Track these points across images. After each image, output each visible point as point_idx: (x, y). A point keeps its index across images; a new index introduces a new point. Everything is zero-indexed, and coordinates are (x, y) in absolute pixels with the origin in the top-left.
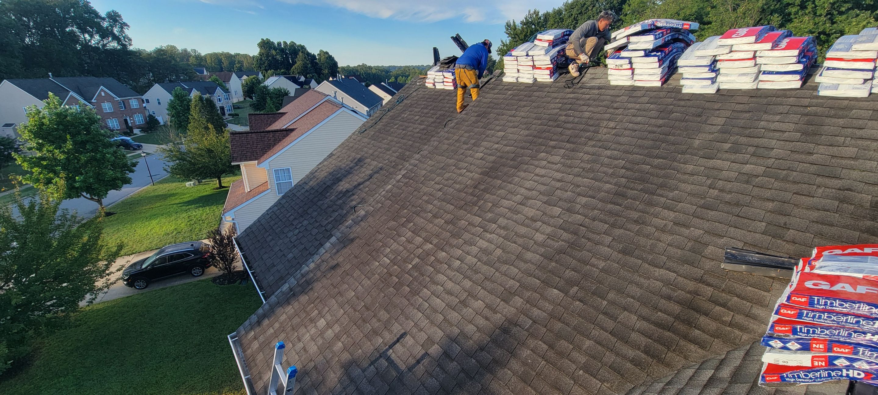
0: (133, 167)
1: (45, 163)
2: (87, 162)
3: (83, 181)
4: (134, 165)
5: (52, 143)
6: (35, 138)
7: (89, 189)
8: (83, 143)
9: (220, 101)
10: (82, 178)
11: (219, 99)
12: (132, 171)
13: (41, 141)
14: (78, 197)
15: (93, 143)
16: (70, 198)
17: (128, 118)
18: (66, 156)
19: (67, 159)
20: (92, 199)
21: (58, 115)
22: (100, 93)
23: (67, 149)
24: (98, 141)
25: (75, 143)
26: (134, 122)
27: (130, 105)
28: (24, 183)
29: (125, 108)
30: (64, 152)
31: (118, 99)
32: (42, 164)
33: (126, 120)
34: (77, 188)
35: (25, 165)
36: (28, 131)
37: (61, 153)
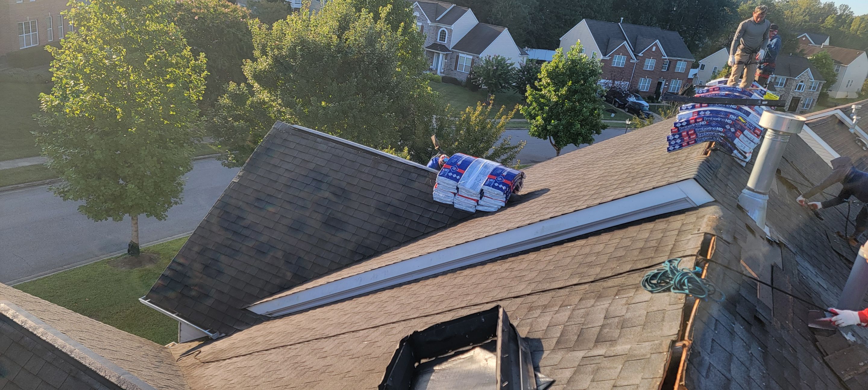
0: (602, 129)
1: (542, 100)
2: (568, 110)
3: (555, 126)
4: (604, 127)
5: (555, 84)
6: (548, 77)
7: (555, 135)
8: (575, 92)
9: (799, 89)
10: (556, 123)
11: (800, 86)
12: (598, 133)
13: (549, 81)
14: (545, 138)
15: (582, 94)
16: (539, 137)
17: (664, 82)
18: (558, 99)
19: (557, 102)
20: (554, 145)
21: (573, 61)
22: (652, 47)
23: (561, 94)
24: (586, 94)
25: (569, 90)
26: (668, 88)
27: (675, 67)
28: (521, 113)
29: (668, 70)
30: (558, 95)
31: (666, 57)
32: (540, 101)
33: (660, 84)
34: (548, 130)
35: (530, 98)
36: (546, 71)
37: (555, 95)
